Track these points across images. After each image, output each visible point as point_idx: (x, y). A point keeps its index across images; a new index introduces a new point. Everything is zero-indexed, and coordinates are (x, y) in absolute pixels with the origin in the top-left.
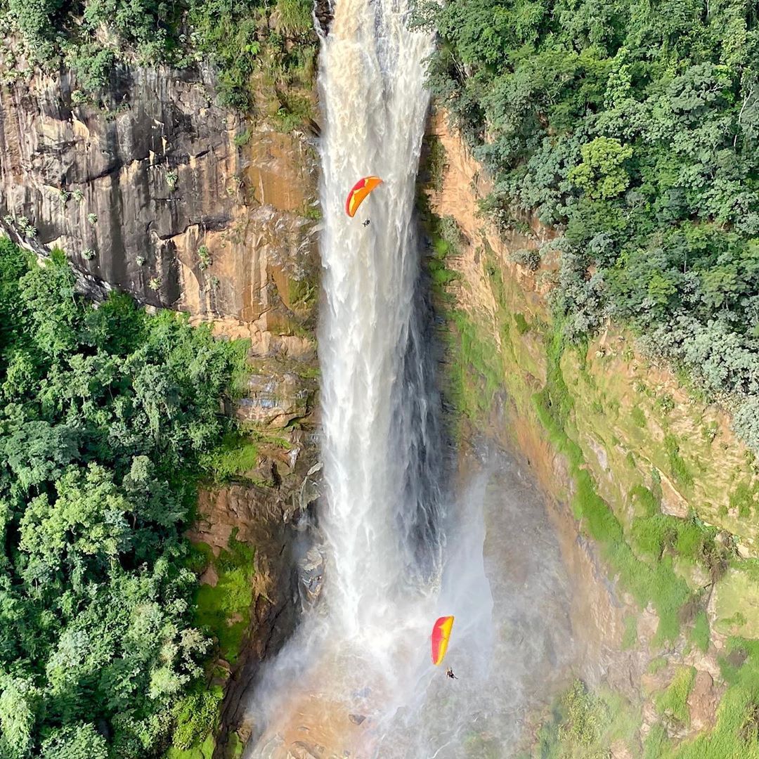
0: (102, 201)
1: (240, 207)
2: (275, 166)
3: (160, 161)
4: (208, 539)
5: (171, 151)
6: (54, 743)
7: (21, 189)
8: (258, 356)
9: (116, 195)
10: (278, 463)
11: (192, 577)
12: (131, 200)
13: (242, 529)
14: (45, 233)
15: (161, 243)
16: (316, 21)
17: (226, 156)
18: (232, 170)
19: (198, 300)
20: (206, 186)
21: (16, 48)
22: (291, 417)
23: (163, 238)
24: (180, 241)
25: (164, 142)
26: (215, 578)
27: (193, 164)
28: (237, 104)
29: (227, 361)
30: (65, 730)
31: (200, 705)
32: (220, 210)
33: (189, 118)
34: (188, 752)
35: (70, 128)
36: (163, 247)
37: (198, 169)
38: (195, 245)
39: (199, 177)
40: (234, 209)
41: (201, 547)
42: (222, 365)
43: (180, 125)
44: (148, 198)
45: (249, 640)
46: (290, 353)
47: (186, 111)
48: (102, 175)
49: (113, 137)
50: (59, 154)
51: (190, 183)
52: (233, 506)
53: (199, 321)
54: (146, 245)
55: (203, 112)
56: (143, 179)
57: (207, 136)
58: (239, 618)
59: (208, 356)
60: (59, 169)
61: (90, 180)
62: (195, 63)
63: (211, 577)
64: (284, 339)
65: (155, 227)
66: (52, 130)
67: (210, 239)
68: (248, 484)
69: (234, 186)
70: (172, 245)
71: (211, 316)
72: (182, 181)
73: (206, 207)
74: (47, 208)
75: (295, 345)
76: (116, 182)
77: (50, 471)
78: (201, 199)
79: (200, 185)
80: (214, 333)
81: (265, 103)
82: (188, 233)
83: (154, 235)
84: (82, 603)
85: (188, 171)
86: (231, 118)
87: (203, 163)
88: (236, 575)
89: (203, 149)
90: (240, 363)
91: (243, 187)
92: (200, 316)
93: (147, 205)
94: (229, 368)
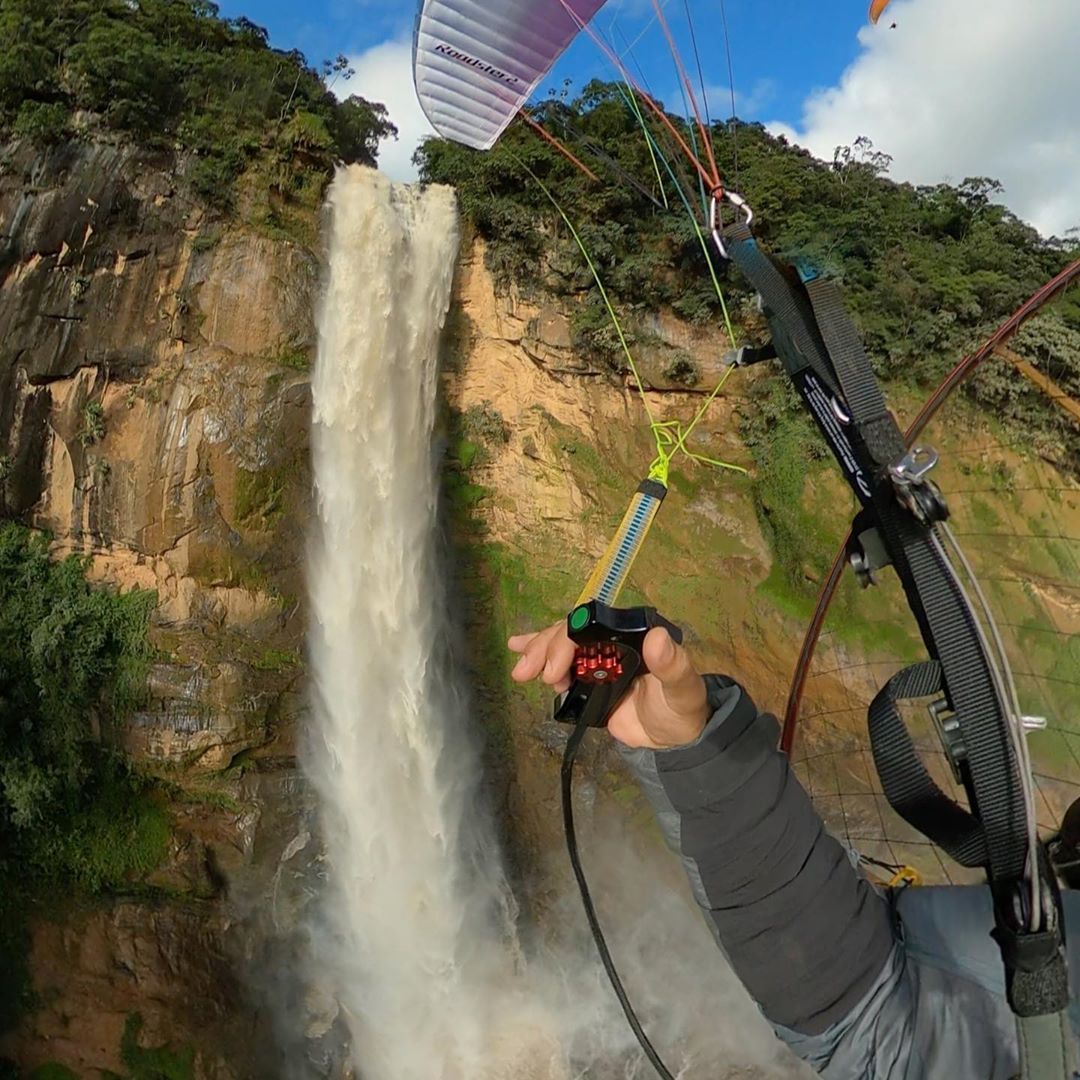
1: (173, 344)
3: (70, 262)
5: (92, 247)
8: (169, 625)
10: (218, 847)
15: (29, 390)
17: (174, 263)
18: (176, 284)
19: (70, 508)
20: (128, 303)
22: (235, 749)
23: (34, 381)
24: (60, 391)
25: (90, 231)
27: (119, 270)
28: (209, 197)
29: (109, 635)
32: (140, 341)
33: (137, 203)
36: (31, 397)
37: (124, 277)
38: (85, 400)
39: (122, 288)
40: (163, 345)
42: (97, 640)
43: (120, 210)
44: (33, 313)
46: (231, 621)
47: (137, 195)
51: (104, 295)
53: (68, 551)
55: (159, 201)
56: (36, 283)
57: (154, 232)
59: (69, 617)
62: (169, 149)
64: (221, 593)
65: (28, 361)
67: (111, 395)
68: (155, 897)
69: (172, 306)
70: (47, 397)
71: (88, 541)
72: (93, 291)
75: (241, 604)
78: (113, 322)
79: (119, 301)
80: (90, 577)
82: (77, 380)
83: (22, 377)
85: (110, 277)
86: (196, 213)
87: (135, 270)
89: (143, 247)
90: (134, 639)
91: (186, 312)
92: (69, 542)
93: (26, 324)
94: (111, 647)
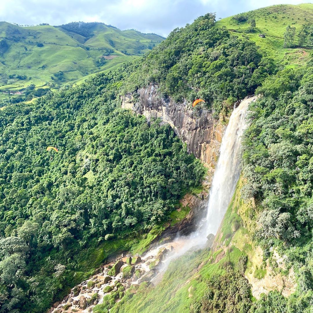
0: (193, 134)
1: (212, 140)
2: (219, 132)
3: (203, 128)
4: (183, 203)
5: (204, 126)
6: (129, 218)
7: (184, 130)
8: (209, 172)
9: (195, 134)
10: (204, 195)
11: (173, 207)
12: (197, 135)
13: (190, 204)
14: (185, 139)
15: (199, 144)
16: (235, 104)
17: (213, 129)
18: (213, 132)
19: (203, 158)
20: (208, 134)
21: (189, 105)
24: (203, 145)
25: (204, 124)
26: (180, 211)
27: (207, 130)
28: (216, 118)
29: (204, 171)
30: (132, 217)
31: (159, 228)
32: (209, 139)
33: (208, 120)
34: (151, 235)
35: (192, 120)
38: (205, 146)
39: (208, 132)
41: (181, 204)
42: (202, 172)
43: (206, 121)
45: (178, 225)
47: (208, 119)
48: (194, 130)
49: (197, 122)
50: (190, 124)
51: (206, 133)
52: (192, 200)
53: (202, 162)
54: (197, 144)
55: (210, 119)
56: (200, 131)
57: (210, 124)
58: (179, 220)
60: (189, 127)
61: (193, 130)
62: (212, 110)
63: (179, 210)
65: (199, 141)
66: (190, 120)
67: (207, 145)
68: (197, 197)
69: (212, 134)
70: (201, 145)
71: (204, 161)
73: (207, 139)
74: (186, 134)
76: (196, 131)
77: (155, 173)
78: (207, 137)
80: (204, 165)
81: (221, 119)
82: (204, 143)
83: (199, 143)
84: (151, 200)
85: (206, 131)
86: (214, 121)
87: (209, 130)
88: (184, 212)
89: (209, 127)
90: (206, 173)
91: (214, 135)
93: (199, 136)
94: (203, 173)
